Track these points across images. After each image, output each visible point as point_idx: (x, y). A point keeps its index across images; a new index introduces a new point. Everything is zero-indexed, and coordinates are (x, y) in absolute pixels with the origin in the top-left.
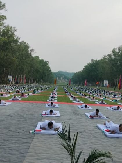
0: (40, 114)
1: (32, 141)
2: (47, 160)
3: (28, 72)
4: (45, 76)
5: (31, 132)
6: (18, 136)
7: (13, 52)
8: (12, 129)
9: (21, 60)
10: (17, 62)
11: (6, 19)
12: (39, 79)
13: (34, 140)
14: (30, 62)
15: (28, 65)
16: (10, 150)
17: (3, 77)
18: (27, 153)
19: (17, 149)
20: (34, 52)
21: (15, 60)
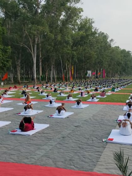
0: (116, 120)
1: (104, 150)
2: (114, 170)
3: (108, 65)
4: (128, 67)
5: (104, 140)
6: (92, 144)
7: (91, 45)
8: (87, 136)
9: (99, 53)
10: (95, 56)
11: (83, 11)
12: (120, 72)
13: (106, 149)
14: (110, 54)
15: (107, 58)
16: (84, 157)
17: (82, 72)
18: (98, 162)
19: (89, 157)
20: (114, 42)
21: (93, 54)
